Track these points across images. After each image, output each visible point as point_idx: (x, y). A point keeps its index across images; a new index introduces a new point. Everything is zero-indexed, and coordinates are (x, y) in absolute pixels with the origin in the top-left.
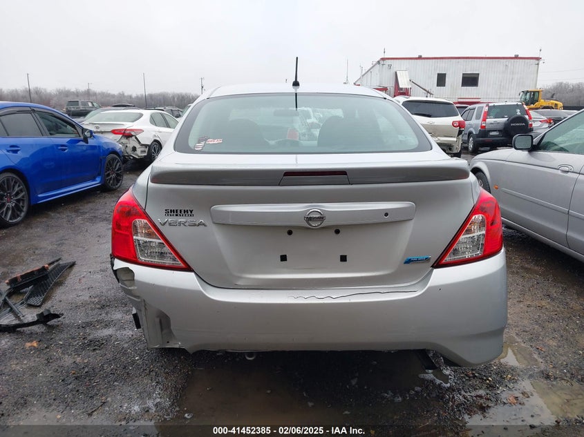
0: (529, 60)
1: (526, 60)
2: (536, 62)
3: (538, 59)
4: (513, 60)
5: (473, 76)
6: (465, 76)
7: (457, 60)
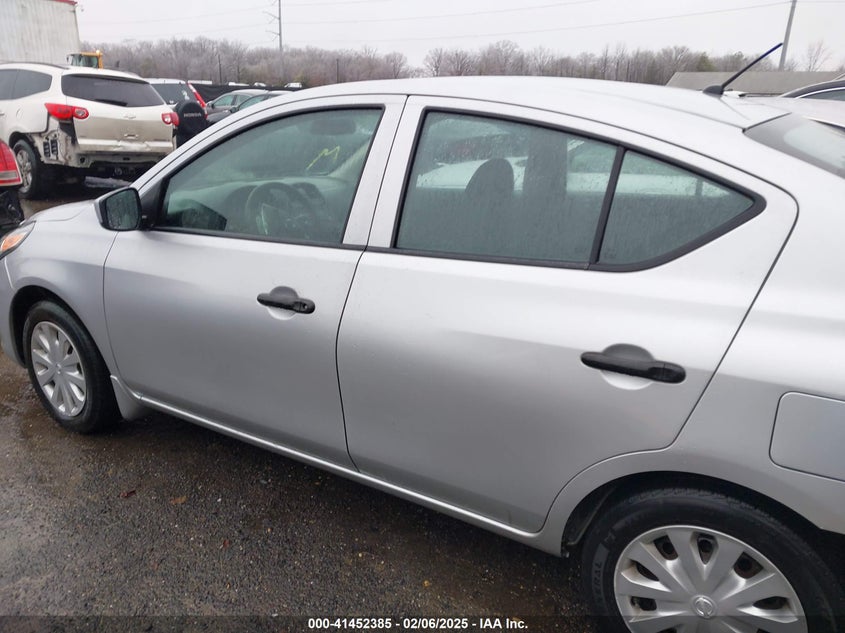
2: (70, 7)
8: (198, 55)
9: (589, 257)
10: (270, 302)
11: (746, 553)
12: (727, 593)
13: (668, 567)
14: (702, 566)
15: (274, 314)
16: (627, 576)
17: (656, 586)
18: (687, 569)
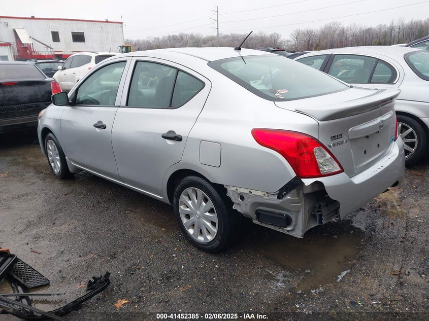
1: (114, 24)
2: (121, 25)
3: (121, 23)
4: (105, 23)
5: (80, 34)
6: (73, 34)
8: (180, 42)
9: (168, 105)
10: (96, 126)
11: (203, 194)
12: (202, 209)
13: (190, 203)
14: (196, 201)
15: (98, 130)
16: (182, 207)
17: (188, 209)
18: (193, 203)
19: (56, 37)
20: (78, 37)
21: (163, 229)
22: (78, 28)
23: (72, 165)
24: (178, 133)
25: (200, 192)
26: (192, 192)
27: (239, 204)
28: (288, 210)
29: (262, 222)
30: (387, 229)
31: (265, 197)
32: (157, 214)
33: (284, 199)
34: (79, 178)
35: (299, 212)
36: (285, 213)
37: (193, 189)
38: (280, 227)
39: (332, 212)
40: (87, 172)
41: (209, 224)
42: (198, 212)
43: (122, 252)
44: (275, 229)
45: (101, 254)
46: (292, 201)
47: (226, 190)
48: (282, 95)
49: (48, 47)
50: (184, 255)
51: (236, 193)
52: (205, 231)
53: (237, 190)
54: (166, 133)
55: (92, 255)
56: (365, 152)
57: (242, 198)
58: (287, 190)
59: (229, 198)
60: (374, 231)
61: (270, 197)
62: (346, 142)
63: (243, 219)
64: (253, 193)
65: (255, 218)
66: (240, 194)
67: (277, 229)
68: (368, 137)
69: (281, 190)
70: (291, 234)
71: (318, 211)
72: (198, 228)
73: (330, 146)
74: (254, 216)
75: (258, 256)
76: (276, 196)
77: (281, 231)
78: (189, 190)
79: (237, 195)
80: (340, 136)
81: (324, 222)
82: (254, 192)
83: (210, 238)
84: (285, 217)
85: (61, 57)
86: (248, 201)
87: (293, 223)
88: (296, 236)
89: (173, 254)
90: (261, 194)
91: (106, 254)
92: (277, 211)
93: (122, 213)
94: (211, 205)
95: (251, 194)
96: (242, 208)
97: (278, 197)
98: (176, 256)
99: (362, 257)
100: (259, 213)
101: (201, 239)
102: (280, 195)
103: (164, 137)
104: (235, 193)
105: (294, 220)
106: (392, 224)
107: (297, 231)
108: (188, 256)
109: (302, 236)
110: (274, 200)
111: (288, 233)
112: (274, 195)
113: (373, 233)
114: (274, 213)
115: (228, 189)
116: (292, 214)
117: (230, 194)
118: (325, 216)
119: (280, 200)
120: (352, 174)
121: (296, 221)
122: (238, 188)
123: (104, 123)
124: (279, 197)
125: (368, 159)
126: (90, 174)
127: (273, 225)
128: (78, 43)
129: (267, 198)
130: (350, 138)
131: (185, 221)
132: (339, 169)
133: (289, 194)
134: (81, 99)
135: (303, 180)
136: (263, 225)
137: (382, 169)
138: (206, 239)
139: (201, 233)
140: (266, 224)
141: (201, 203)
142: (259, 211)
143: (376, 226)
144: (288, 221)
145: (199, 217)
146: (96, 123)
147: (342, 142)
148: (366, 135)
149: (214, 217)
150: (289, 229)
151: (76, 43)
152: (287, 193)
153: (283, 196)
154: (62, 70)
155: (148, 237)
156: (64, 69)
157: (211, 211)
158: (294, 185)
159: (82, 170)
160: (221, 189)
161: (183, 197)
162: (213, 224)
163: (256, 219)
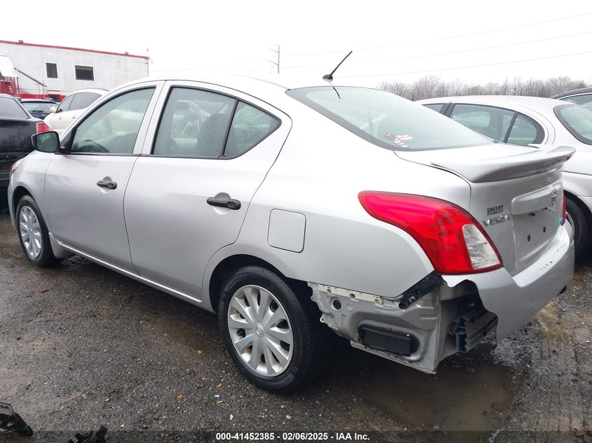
0: (138, 59)
1: (136, 58)
2: (146, 61)
3: (147, 58)
4: (123, 57)
5: (87, 69)
6: (78, 68)
7: (67, 50)
9: (220, 153)
10: (101, 185)
11: (270, 297)
12: (266, 321)
13: (247, 310)
14: (258, 307)
15: (103, 190)
16: (232, 317)
17: (243, 321)
18: (253, 311)
19: (52, 70)
20: (84, 73)
21: (199, 352)
22: (85, 61)
23: (58, 245)
24: (234, 196)
25: (265, 293)
26: (252, 292)
27: (331, 315)
28: (413, 328)
29: (366, 346)
30: (548, 360)
31: (377, 305)
32: (189, 328)
33: (411, 308)
34: (68, 266)
35: (431, 331)
36: (409, 331)
37: (253, 288)
38: (398, 354)
39: (479, 332)
40: (83, 258)
41: (277, 347)
42: (260, 326)
43: (130, 388)
44: (388, 358)
45: (94, 392)
46: (422, 313)
47: (310, 291)
48: (405, 142)
49: (40, 83)
50: (233, 397)
51: (328, 297)
52: (269, 358)
53: (329, 290)
54: (214, 196)
55: (79, 394)
56: (529, 238)
57: (337, 304)
58: (416, 292)
59: (315, 304)
60: (530, 363)
61: (386, 304)
62: (508, 219)
63: (335, 340)
64: (356, 297)
65: (356, 339)
66: (333, 298)
67: (391, 357)
68: (534, 215)
69: (407, 294)
70: (415, 366)
71: (459, 330)
72: (259, 352)
73: (486, 225)
74: (355, 335)
75: (355, 400)
76: (398, 304)
77: (398, 361)
78: (248, 290)
79: (328, 300)
80: (500, 208)
81: (468, 348)
82: (358, 295)
83: (278, 369)
84: (410, 339)
85: (56, 98)
86: (348, 310)
87: (421, 350)
88: (424, 370)
89: (215, 393)
90: (371, 298)
91: (103, 392)
92: (394, 328)
93: (133, 323)
94: (282, 314)
95: (353, 300)
96: (336, 321)
97: (400, 306)
98: (221, 397)
99: (518, 405)
100: (364, 330)
101: (262, 370)
102: (404, 302)
103: (211, 203)
104: (325, 296)
105: (422, 343)
106: (554, 351)
107: (426, 361)
108: (240, 398)
109: (434, 371)
110: (394, 309)
111: (410, 365)
112: (393, 301)
113: (528, 366)
114: (391, 331)
115: (314, 289)
116: (420, 333)
117: (317, 297)
118: (470, 338)
119: (404, 310)
120: (514, 271)
121: (427, 345)
122: (331, 288)
123: (114, 180)
124: (402, 306)
125: (533, 249)
126: (87, 260)
127: (386, 351)
128: (83, 81)
129: (381, 306)
130: (513, 213)
131: (236, 339)
132: (497, 262)
133: (420, 301)
134: (80, 145)
135: (445, 278)
136: (368, 350)
137: (551, 266)
138: (271, 370)
139: (263, 360)
140: (373, 349)
141: (265, 312)
142: (364, 328)
143: (530, 354)
144: (412, 345)
145: (262, 335)
146: (101, 180)
147: (503, 218)
148: (531, 211)
149: (287, 334)
150: (413, 358)
151: (80, 81)
152: (417, 298)
153: (410, 304)
154: (57, 112)
155: (175, 364)
156: (59, 111)
157: (283, 325)
158: (429, 286)
159: (73, 254)
160: (302, 289)
161: (236, 301)
162: (285, 346)
163: (359, 340)
